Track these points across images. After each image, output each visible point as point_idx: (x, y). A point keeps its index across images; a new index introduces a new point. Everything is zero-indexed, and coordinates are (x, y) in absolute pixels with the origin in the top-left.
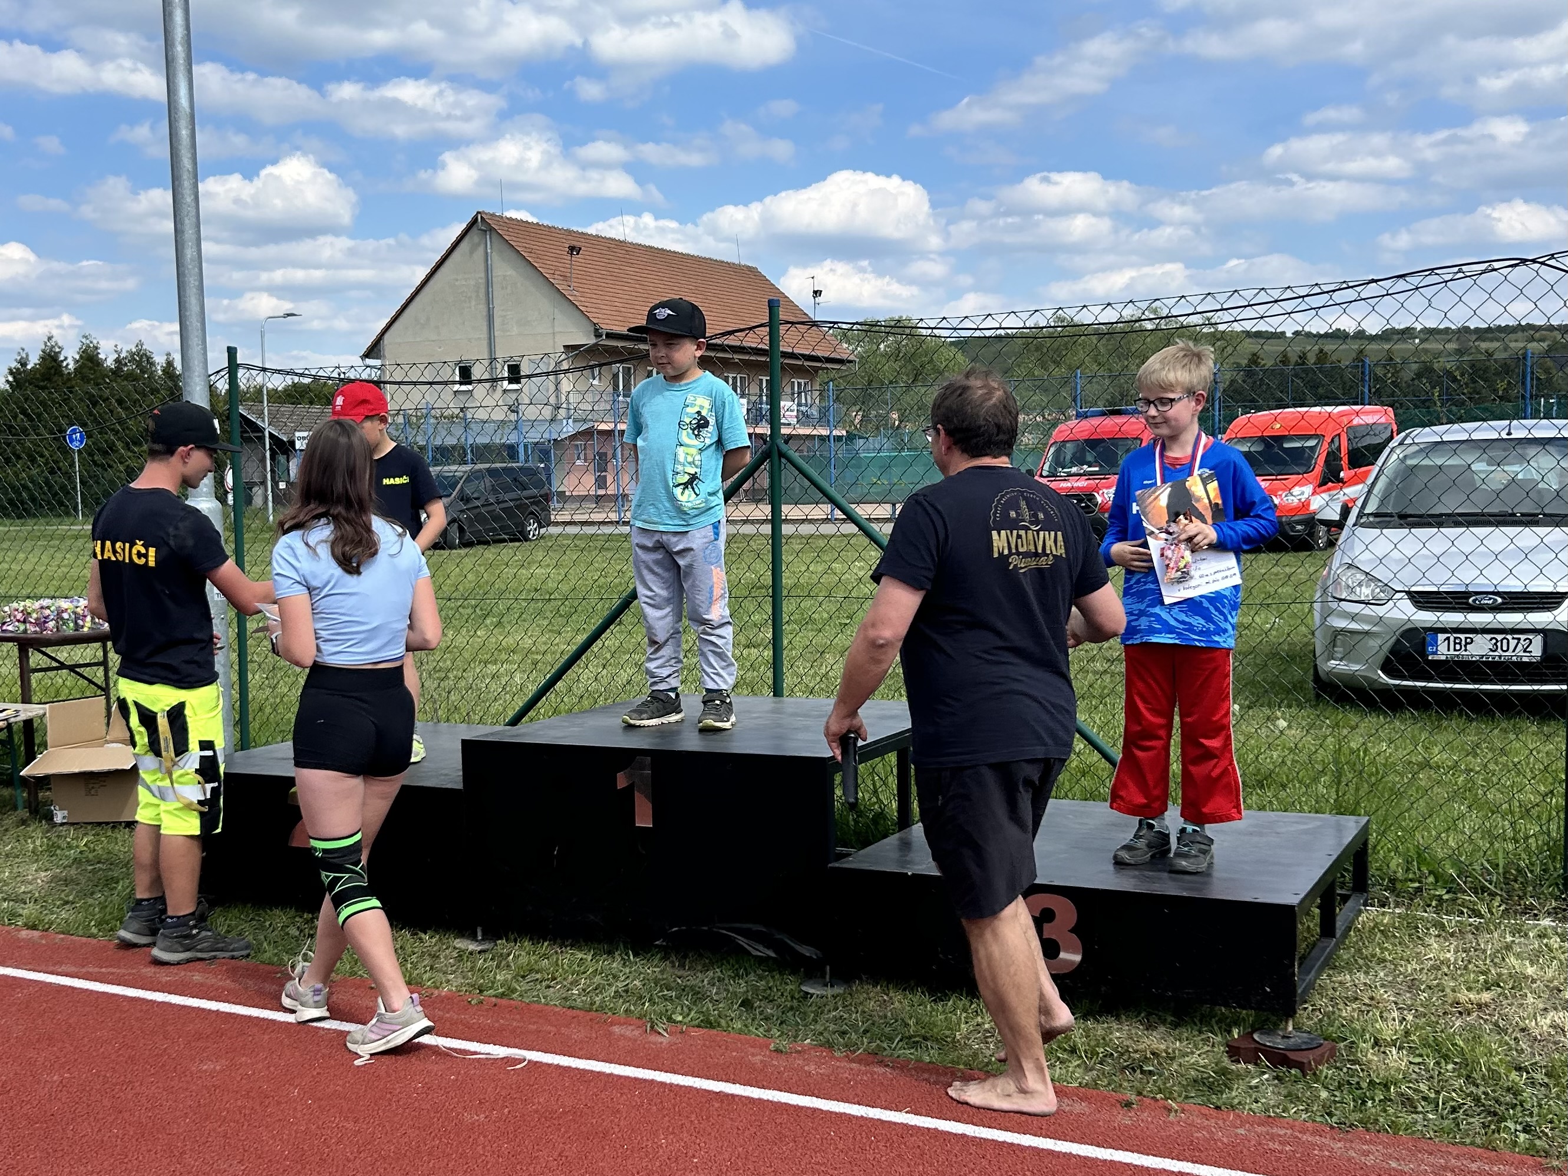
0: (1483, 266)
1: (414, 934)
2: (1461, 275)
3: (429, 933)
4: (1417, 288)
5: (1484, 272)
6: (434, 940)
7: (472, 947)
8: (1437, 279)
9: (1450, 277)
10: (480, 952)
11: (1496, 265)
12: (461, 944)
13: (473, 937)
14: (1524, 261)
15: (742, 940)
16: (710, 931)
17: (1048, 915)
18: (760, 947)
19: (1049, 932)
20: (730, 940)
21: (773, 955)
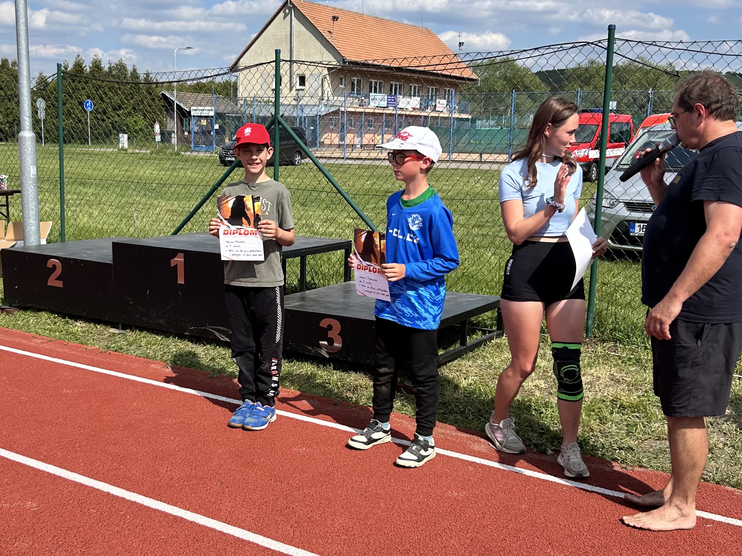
0: (571, 45)
1: (95, 325)
2: (562, 49)
3: (101, 325)
4: (543, 55)
5: (571, 48)
6: (102, 328)
7: (116, 331)
8: (551, 50)
9: (556, 50)
10: (119, 334)
11: (577, 45)
12: (112, 330)
13: (118, 328)
14: (588, 43)
15: (217, 334)
16: (205, 329)
17: (330, 327)
18: (224, 337)
19: (330, 334)
20: (212, 334)
21: (229, 340)
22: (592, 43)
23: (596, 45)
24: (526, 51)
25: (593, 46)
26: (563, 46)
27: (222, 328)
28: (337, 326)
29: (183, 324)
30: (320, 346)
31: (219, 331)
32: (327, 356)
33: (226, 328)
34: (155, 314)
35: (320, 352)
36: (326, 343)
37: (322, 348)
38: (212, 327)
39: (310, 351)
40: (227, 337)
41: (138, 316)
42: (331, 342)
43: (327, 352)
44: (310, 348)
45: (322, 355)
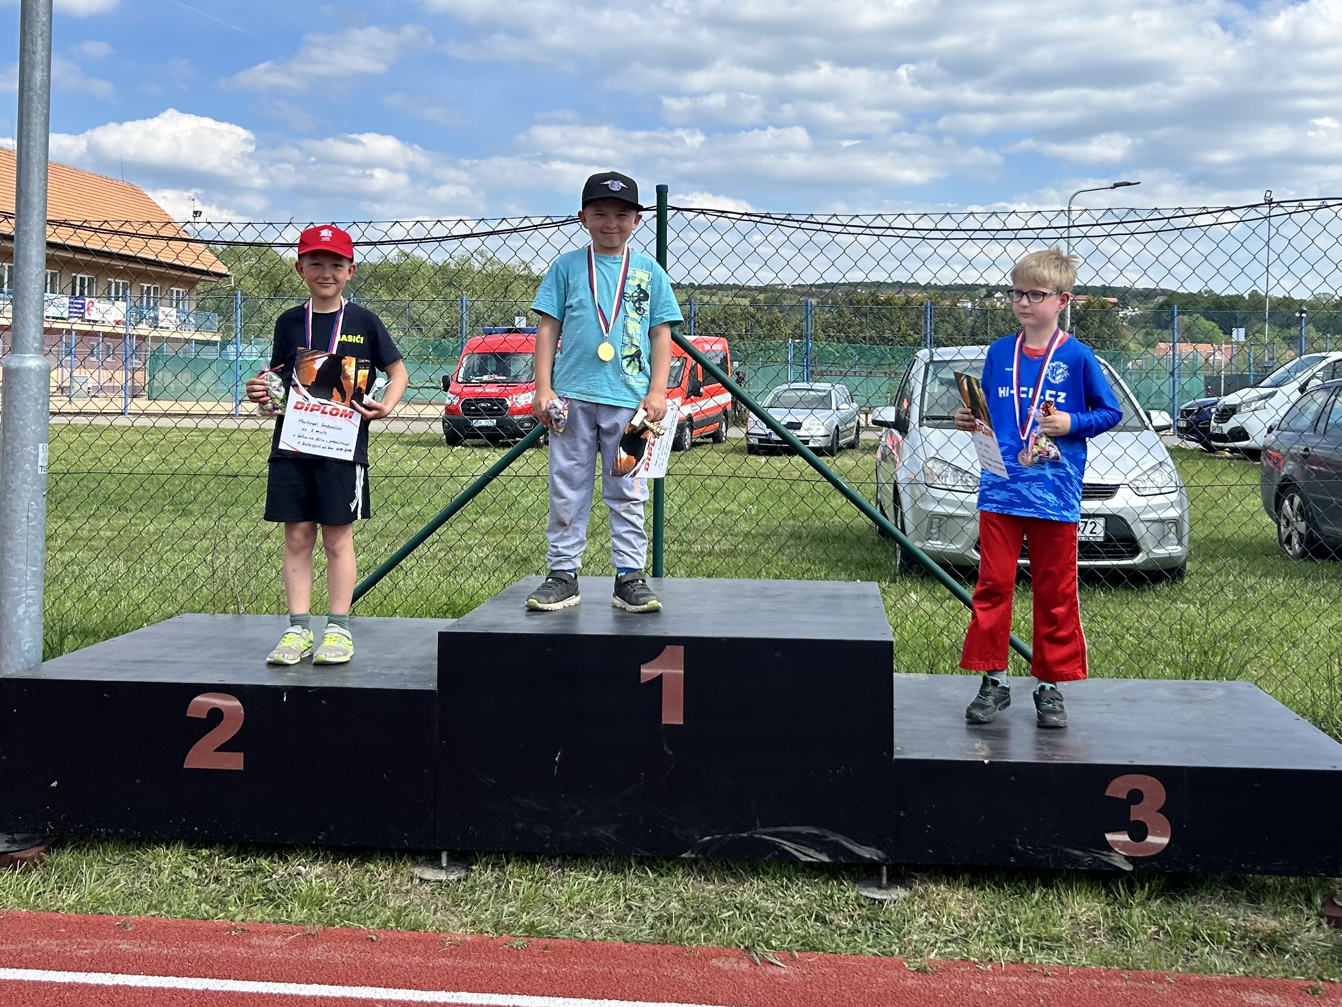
0: (1321, 203)
2: (1300, 209)
9: (1293, 210)
10: (454, 882)
11: (1329, 203)
13: (438, 864)
15: (789, 846)
16: (751, 838)
17: (1136, 796)
18: (812, 852)
19: (1137, 814)
20: (774, 846)
21: (826, 859)
24: (1231, 209)
26: (1306, 203)
27: (803, 829)
28: (1155, 793)
29: (676, 831)
30: (1108, 847)
31: (795, 838)
32: (1128, 868)
33: (817, 826)
34: (579, 813)
35: (1105, 859)
36: (1125, 838)
37: (1111, 851)
38: (771, 830)
39: (1077, 860)
40: (821, 852)
41: (520, 825)
42: (1139, 833)
43: (1126, 858)
44: (1077, 852)
45: (1112, 865)
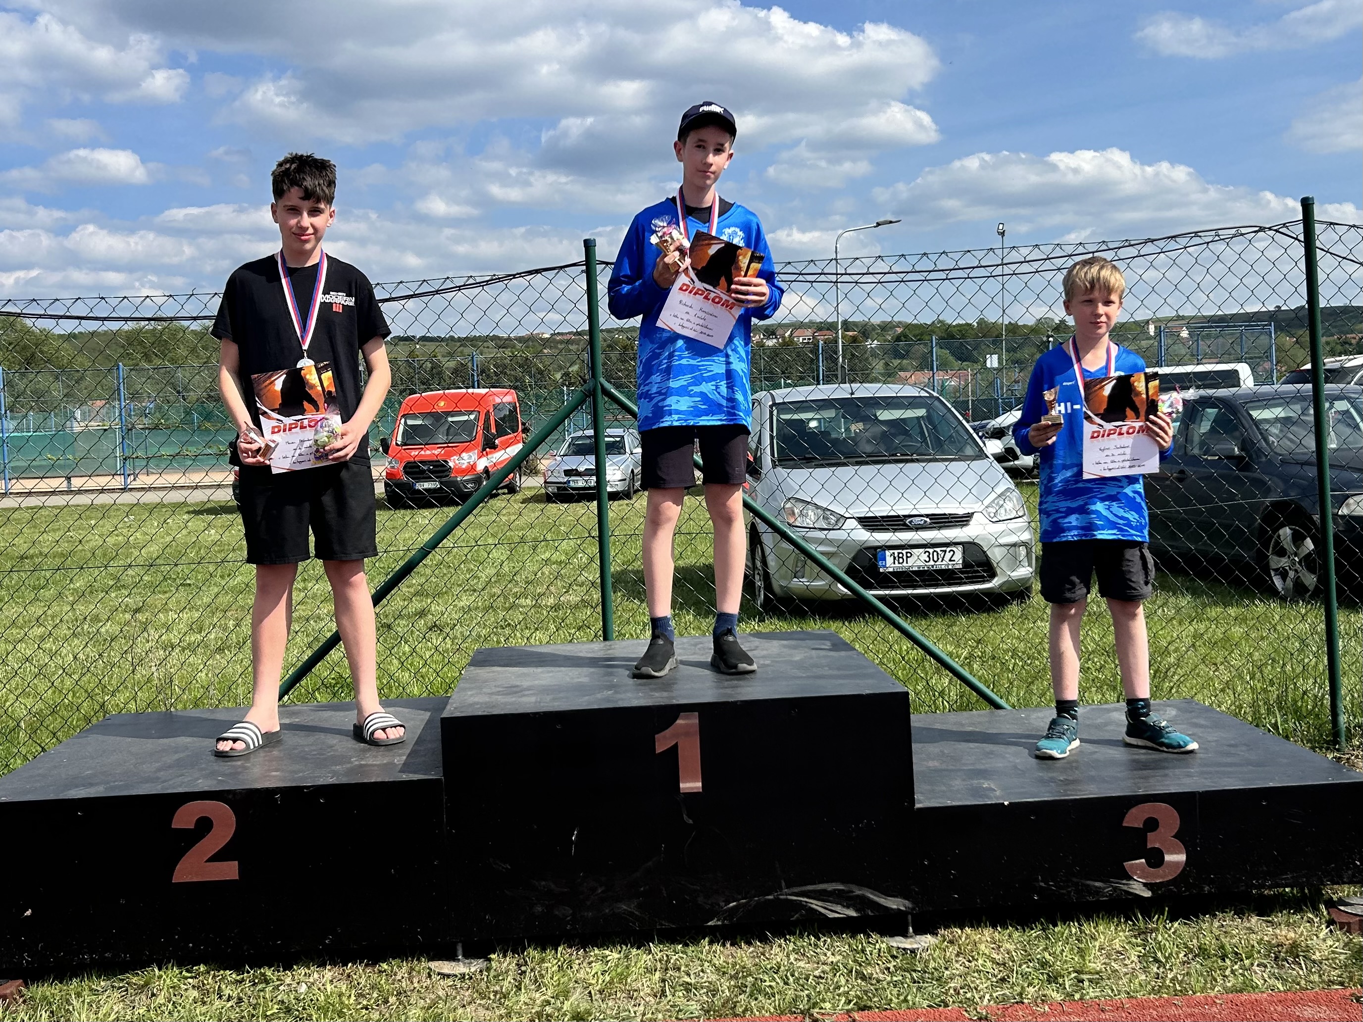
0: (1233, 231)
4: (1185, 248)
5: (1235, 236)
9: (1210, 239)
10: (475, 973)
13: (454, 957)
15: (816, 905)
16: (777, 899)
17: (1152, 824)
18: (839, 908)
19: (1153, 841)
20: (800, 906)
22: (1270, 229)
23: (1277, 231)
24: (1153, 241)
25: (1272, 233)
26: (1220, 232)
27: (830, 887)
28: (1170, 819)
29: (701, 900)
30: (1126, 874)
31: (821, 895)
32: (1147, 894)
33: (843, 882)
34: (600, 891)
35: (1125, 888)
36: (1142, 864)
37: (1131, 878)
38: (797, 889)
39: (1098, 891)
40: (848, 907)
41: (537, 909)
42: (1156, 859)
43: (1145, 885)
44: (1097, 884)
45: (1132, 893)
